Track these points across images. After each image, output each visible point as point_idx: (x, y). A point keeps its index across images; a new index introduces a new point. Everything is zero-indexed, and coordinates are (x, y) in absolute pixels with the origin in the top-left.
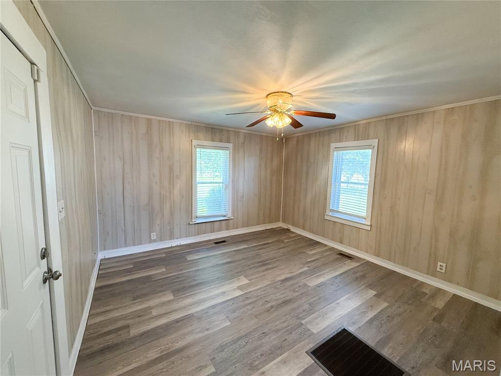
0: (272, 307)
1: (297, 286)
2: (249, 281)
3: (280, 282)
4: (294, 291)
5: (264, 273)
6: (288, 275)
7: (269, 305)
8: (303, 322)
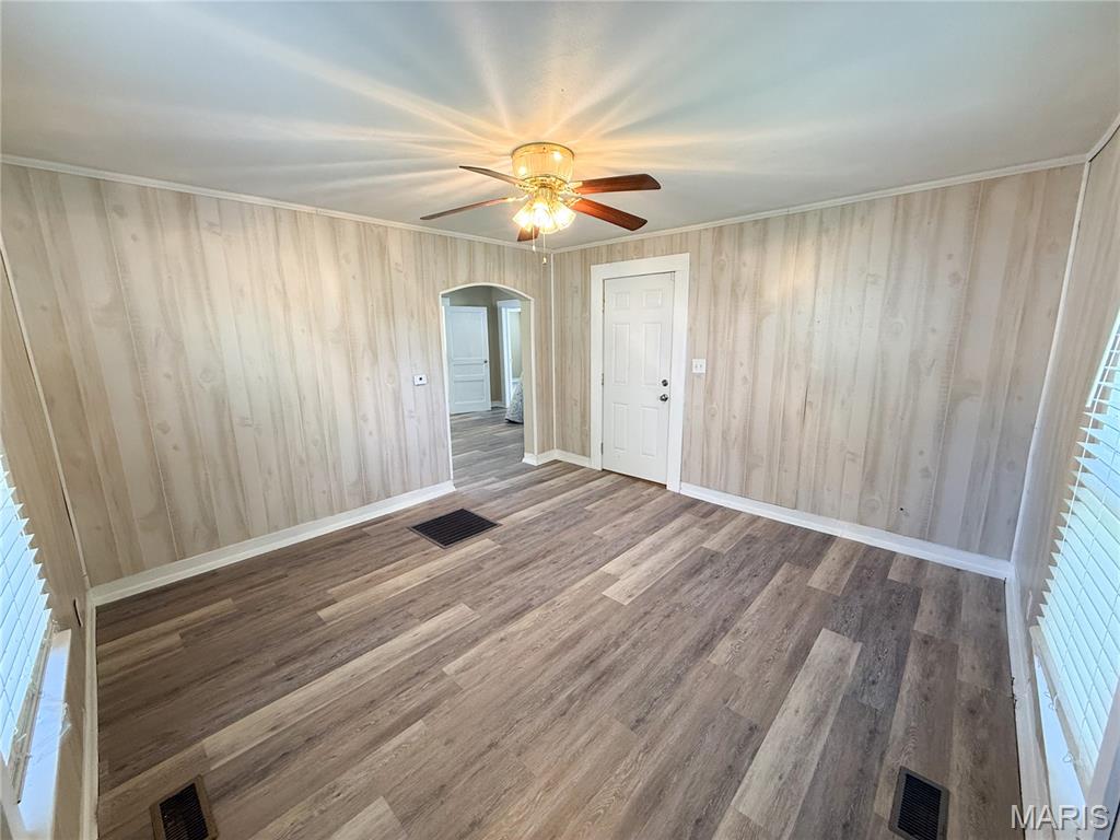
0: (544, 557)
1: (496, 600)
2: (605, 596)
3: (533, 603)
4: (503, 588)
5: (575, 627)
6: (512, 628)
7: (548, 559)
8: (499, 546)
